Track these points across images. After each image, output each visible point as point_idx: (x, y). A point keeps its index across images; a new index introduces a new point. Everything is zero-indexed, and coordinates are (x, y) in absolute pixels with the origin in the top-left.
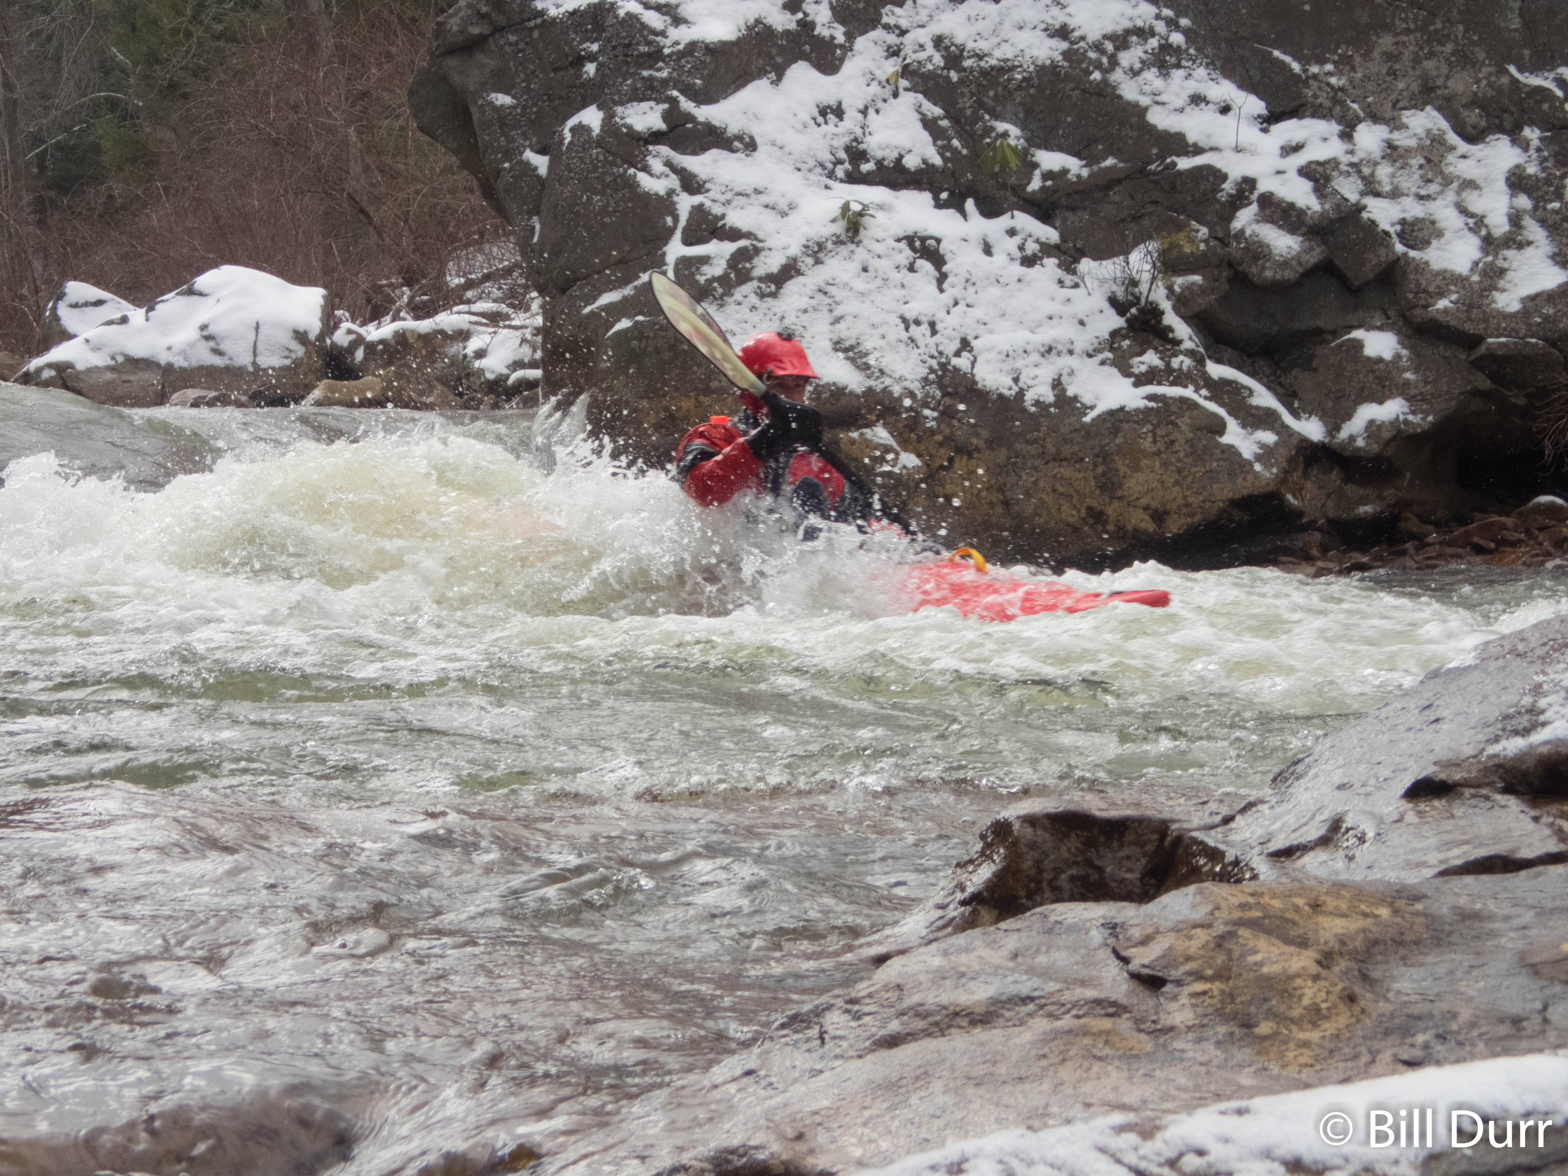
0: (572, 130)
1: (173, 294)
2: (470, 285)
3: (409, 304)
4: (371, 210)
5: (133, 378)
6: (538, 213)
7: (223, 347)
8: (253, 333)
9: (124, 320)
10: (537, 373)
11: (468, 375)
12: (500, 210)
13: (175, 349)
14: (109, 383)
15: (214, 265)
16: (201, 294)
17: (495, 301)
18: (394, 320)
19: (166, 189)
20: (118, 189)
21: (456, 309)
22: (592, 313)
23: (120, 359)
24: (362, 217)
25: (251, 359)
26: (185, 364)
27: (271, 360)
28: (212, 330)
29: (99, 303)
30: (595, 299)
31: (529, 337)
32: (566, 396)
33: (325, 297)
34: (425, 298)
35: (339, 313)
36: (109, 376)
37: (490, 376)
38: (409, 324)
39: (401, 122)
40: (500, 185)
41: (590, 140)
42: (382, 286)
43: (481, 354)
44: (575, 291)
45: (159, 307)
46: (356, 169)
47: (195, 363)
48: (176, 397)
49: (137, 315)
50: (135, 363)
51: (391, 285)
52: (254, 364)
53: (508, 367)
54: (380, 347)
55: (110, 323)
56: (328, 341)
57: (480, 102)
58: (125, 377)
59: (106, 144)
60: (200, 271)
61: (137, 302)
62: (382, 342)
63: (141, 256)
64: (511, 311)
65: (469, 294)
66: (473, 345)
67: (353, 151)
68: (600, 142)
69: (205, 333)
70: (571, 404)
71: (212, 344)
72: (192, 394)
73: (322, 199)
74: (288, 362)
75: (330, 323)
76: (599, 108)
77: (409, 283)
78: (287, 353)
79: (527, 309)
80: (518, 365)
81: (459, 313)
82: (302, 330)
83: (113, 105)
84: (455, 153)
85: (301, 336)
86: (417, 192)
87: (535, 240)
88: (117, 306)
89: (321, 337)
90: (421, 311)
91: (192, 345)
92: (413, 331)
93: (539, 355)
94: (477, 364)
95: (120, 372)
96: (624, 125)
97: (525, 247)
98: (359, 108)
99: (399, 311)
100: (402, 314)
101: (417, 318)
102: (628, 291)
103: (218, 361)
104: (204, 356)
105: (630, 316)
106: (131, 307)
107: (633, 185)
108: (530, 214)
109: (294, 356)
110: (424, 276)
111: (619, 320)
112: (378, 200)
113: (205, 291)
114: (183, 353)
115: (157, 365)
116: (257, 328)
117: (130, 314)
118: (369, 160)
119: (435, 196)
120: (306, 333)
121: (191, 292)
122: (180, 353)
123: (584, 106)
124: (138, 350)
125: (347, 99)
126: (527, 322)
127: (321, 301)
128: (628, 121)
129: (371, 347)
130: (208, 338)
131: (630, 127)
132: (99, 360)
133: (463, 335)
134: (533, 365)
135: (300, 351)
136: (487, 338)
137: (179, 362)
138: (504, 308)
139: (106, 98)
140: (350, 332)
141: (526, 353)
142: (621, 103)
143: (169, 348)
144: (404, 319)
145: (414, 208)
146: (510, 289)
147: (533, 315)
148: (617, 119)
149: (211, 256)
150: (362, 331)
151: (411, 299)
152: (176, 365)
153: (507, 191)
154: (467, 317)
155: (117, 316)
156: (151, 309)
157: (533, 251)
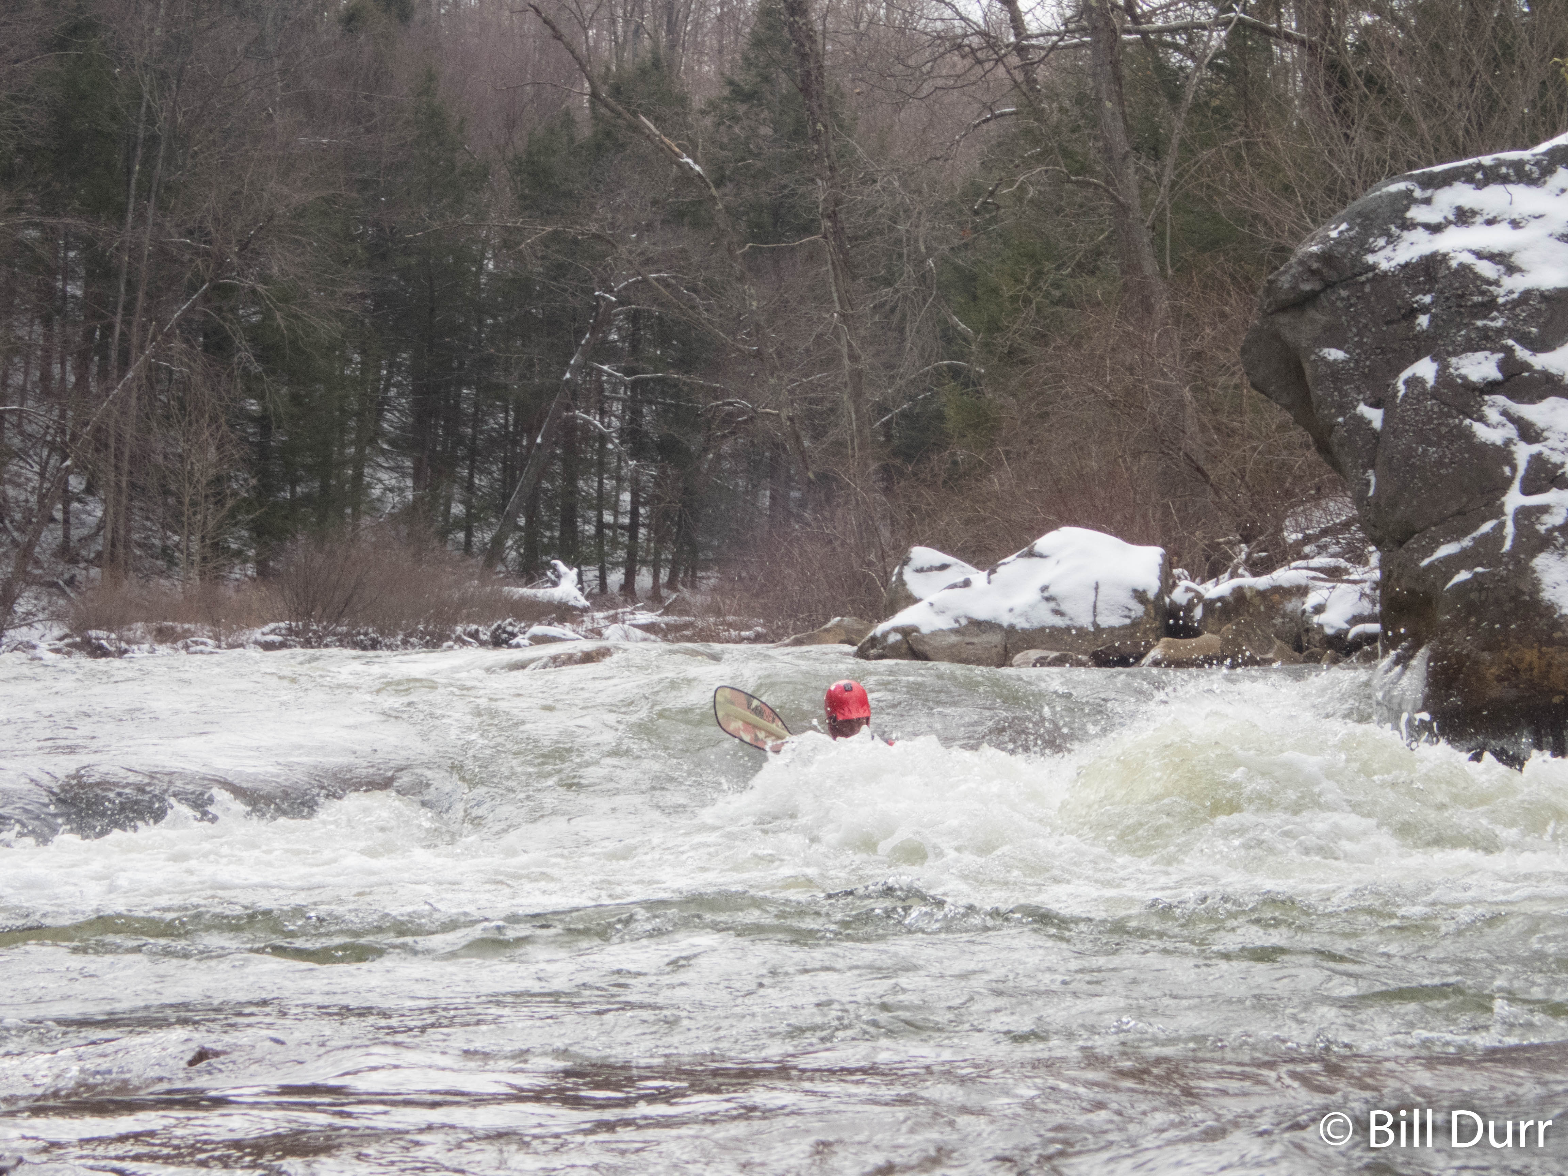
0: (1406, 382)
1: (1014, 556)
2: (1307, 539)
3: (1246, 561)
4: (1207, 467)
5: (975, 640)
6: (1373, 466)
7: (1064, 607)
8: (1093, 593)
9: (967, 583)
10: (1374, 628)
11: (1307, 631)
12: (1335, 465)
13: (1017, 611)
14: (952, 646)
15: (1054, 526)
16: (1041, 556)
17: (1333, 556)
18: (1232, 577)
19: (1007, 453)
20: (961, 455)
21: (1293, 564)
22: (1431, 565)
23: (964, 622)
24: (1200, 476)
25: (1091, 619)
26: (1026, 626)
27: (1110, 620)
28: (1052, 591)
29: (944, 567)
30: (1433, 551)
31: (1368, 591)
32: (1405, 649)
33: (1162, 556)
34: (1263, 554)
35: (1176, 571)
36: (953, 639)
37: (1329, 631)
38: (1248, 581)
39: (1235, 380)
40: (1334, 439)
41: (1424, 392)
42: (1219, 544)
43: (1319, 609)
44: (1412, 544)
45: (1000, 570)
46: (1192, 427)
47: (1036, 624)
48: (1018, 658)
49: (979, 577)
50: (979, 626)
51: (1229, 543)
52: (1095, 624)
53: (1348, 622)
54: (1219, 604)
55: (953, 586)
56: (1167, 600)
57: (1313, 357)
58: (968, 639)
59: (949, 412)
60: (1041, 533)
61: (980, 566)
62: (1221, 599)
63: (984, 520)
64: (1349, 565)
65: (1307, 549)
66: (1312, 600)
67: (1189, 410)
68: (1434, 394)
69: (1046, 594)
70: (1411, 657)
71: (1052, 605)
72: (1034, 654)
73: (1159, 459)
74: (1128, 621)
75: (1168, 583)
76: (1433, 360)
77: (1246, 540)
78: (1126, 613)
79: (1366, 563)
80: (1357, 619)
81: (1296, 568)
82: (1140, 589)
83: (955, 373)
84: (1288, 408)
85: (1140, 596)
86: (1254, 449)
87: (1371, 493)
88: (960, 570)
89: (1160, 596)
90: (1258, 568)
91: (1033, 607)
92: (1251, 588)
93: (1378, 609)
94: (1316, 619)
95: (963, 634)
96: (1459, 376)
97: (1360, 500)
98: (1193, 368)
99: (1237, 567)
100: (1240, 571)
101: (1255, 574)
102: (1467, 542)
103: (1059, 622)
104: (1045, 617)
105: (1469, 568)
106: (974, 570)
107: (1469, 435)
108: (1365, 468)
109: (1133, 614)
110: (1261, 534)
111: (1457, 572)
112: (1214, 459)
113: (1045, 553)
114: (1025, 615)
115: (1000, 626)
116: (1097, 588)
117: (972, 577)
118: (1205, 419)
119: (1270, 453)
120: (1145, 592)
121: (1031, 554)
122: (1021, 615)
123: (1418, 358)
124: (981, 613)
125: (1183, 359)
126: (1366, 576)
127: (1159, 560)
128: (1463, 371)
129: (1209, 605)
130: (1048, 599)
131: (1464, 378)
132: (944, 623)
133: (1302, 591)
134: (1371, 619)
135: (1138, 610)
136: (1325, 593)
137: (1021, 624)
138: (1342, 563)
139: (948, 366)
140: (1188, 589)
141: (1366, 607)
142: (1455, 354)
143: (1011, 610)
144: (1242, 576)
145: (1250, 466)
146: (1348, 544)
147: (1372, 569)
148: (1452, 370)
149: (1052, 518)
150: (1200, 589)
151: (1249, 555)
152: (1018, 627)
153: (1341, 445)
154: (1304, 572)
155: (960, 579)
156: (993, 571)
157: (1368, 505)
